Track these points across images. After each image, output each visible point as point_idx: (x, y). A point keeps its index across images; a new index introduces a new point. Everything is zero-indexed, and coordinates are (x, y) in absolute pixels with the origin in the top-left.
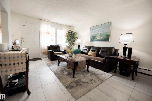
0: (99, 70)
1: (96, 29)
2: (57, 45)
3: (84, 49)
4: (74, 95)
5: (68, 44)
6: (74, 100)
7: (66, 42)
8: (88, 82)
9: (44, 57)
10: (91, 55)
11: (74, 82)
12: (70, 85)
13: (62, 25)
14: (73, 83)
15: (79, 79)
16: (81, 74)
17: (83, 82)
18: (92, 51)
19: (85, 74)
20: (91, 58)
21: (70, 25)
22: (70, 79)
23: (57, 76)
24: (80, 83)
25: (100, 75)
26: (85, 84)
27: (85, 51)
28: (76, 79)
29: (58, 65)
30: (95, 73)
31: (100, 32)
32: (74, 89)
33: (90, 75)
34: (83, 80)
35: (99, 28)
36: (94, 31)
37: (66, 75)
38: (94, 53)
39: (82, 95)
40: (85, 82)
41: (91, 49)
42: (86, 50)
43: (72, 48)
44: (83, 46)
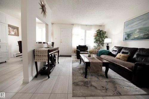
0: (125, 79)
1: (132, 23)
2: (85, 45)
3: (113, 50)
4: (74, 92)
5: (96, 45)
6: (72, 96)
7: (95, 42)
8: (97, 87)
9: (74, 55)
10: (119, 59)
11: (83, 81)
12: (77, 83)
13: (91, 25)
14: (81, 82)
15: (89, 81)
16: (96, 77)
17: (91, 85)
18: (123, 53)
19: (101, 78)
20: (116, 62)
21: (100, 25)
22: (81, 78)
23: (73, 72)
24: (87, 84)
25: (121, 86)
26: (93, 88)
27: (114, 53)
28: (86, 80)
29: (80, 63)
30: (115, 82)
31: (139, 27)
32: (78, 87)
33: (106, 82)
34: (93, 84)
35: (138, 21)
36: (129, 26)
37: (80, 73)
38: (124, 57)
39: (81, 95)
40: (94, 86)
41: (122, 51)
42: (116, 51)
43: (100, 48)
44: (113, 47)
